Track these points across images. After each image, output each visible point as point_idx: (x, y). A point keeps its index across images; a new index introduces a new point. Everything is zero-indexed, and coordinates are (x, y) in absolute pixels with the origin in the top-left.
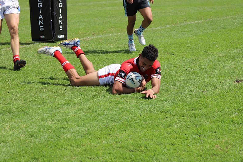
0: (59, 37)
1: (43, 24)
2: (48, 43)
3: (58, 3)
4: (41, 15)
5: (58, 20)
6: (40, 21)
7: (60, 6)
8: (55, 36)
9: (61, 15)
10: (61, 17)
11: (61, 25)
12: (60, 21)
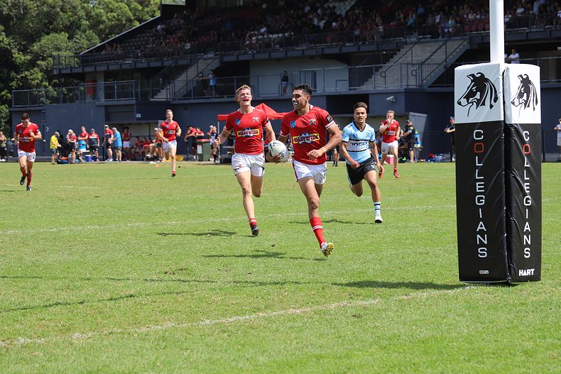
0: (522, 273)
1: (486, 243)
2: (495, 288)
3: (521, 195)
4: (481, 223)
5: (521, 234)
6: (478, 236)
7: (527, 203)
8: (513, 271)
9: (527, 223)
10: (527, 227)
11: (527, 245)
12: (525, 237)
